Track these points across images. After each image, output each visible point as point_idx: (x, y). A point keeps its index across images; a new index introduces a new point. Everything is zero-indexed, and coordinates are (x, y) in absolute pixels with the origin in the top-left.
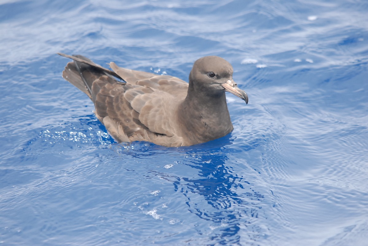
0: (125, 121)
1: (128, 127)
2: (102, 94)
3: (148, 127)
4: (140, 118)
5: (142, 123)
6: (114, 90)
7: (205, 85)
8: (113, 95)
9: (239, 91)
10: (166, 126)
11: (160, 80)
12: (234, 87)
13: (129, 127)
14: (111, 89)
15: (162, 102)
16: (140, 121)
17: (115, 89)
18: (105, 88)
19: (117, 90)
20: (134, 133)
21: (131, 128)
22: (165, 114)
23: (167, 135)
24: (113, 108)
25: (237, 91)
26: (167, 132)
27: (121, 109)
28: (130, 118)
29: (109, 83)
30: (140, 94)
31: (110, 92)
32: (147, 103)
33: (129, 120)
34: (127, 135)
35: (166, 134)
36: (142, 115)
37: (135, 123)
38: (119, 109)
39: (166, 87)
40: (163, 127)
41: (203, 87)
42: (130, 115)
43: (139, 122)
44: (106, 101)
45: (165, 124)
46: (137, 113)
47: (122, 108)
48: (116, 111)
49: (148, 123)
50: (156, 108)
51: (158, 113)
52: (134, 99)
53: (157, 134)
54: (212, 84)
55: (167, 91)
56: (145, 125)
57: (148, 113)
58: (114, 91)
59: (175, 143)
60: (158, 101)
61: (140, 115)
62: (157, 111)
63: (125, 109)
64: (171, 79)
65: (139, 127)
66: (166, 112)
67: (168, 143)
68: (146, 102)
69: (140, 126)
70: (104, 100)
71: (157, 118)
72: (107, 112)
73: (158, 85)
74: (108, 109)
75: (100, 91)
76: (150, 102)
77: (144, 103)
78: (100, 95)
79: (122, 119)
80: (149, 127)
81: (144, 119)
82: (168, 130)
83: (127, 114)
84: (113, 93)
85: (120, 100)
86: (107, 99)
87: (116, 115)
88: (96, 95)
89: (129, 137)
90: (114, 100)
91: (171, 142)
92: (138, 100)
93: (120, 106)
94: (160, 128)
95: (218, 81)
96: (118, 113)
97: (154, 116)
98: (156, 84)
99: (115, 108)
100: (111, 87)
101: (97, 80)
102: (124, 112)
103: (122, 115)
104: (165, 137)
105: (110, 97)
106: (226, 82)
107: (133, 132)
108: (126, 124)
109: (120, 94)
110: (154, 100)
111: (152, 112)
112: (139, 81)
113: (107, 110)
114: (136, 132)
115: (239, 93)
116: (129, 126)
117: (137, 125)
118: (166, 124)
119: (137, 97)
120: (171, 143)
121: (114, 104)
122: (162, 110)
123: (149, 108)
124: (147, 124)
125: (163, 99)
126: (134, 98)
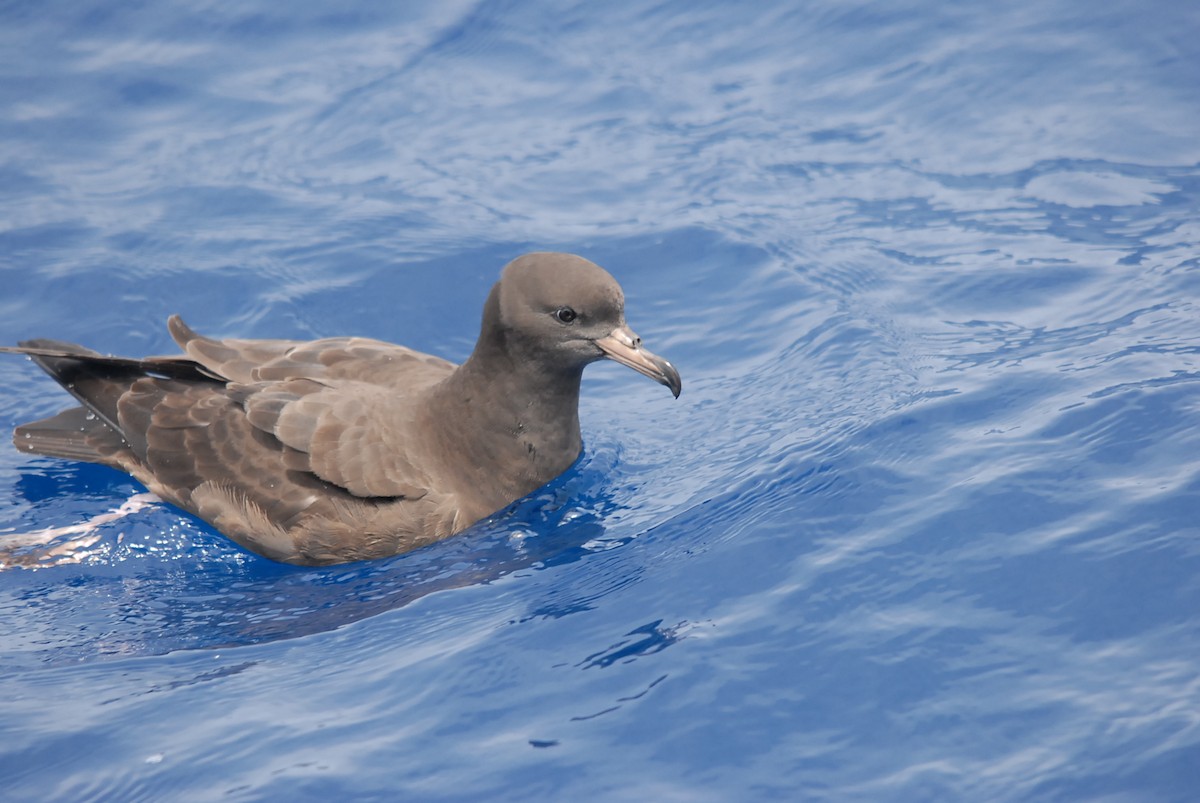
0: (262, 485)
1: (278, 501)
2: (162, 426)
3: (346, 486)
4: (313, 466)
5: (322, 478)
6: (199, 405)
7: (543, 343)
8: (205, 420)
9: (651, 360)
10: (398, 471)
11: (323, 353)
12: (634, 348)
13: (282, 500)
14: (189, 407)
15: (364, 410)
16: (316, 473)
17: (202, 403)
18: (164, 408)
19: (208, 404)
20: (302, 514)
21: (289, 503)
22: (386, 438)
23: (408, 496)
24: (215, 459)
25: (646, 361)
26: (406, 487)
27: (241, 456)
28: (275, 474)
29: (169, 393)
30: (292, 402)
31: (190, 415)
32: (321, 422)
33: (275, 481)
34: (281, 523)
35: (403, 493)
36: (319, 456)
37: (296, 487)
38: (234, 456)
39: (348, 366)
40: (390, 475)
41: (537, 349)
42: (275, 467)
43: (310, 479)
44: (185, 443)
45: (392, 465)
46: (298, 454)
47: (243, 451)
48: (227, 465)
49: (343, 475)
50: (352, 428)
51: (362, 439)
52: (279, 419)
53: (373, 500)
54: (565, 341)
55: (355, 376)
56: (335, 483)
57: (336, 446)
58: (201, 410)
59: (433, 514)
60: (351, 408)
61: (311, 459)
62: (358, 435)
63: (255, 453)
64: (349, 343)
65: (311, 494)
66: (387, 432)
67: (413, 519)
68: (319, 418)
69: (316, 491)
70: (177, 443)
71: (366, 454)
72: (197, 472)
73: (323, 368)
74: (197, 463)
75: (154, 420)
76: (330, 415)
77: (313, 422)
78: (156, 431)
79: (255, 484)
80: (350, 486)
81: (327, 465)
82: (407, 480)
83: (264, 466)
84: (203, 414)
85: (230, 430)
86: (188, 436)
87: (232, 476)
88: (144, 434)
89: (287, 528)
90: (211, 434)
91: (421, 517)
92: (292, 418)
93: (236, 447)
94: (384, 482)
95: (583, 332)
96: (236, 468)
97: (356, 450)
98: (315, 365)
99: (220, 455)
100: (185, 402)
101: (127, 394)
102: (254, 461)
103: (251, 471)
104: (402, 503)
105: (193, 428)
106: (608, 335)
107: (296, 514)
108: (269, 495)
109: (226, 412)
110: (338, 408)
111: (345, 442)
112: (259, 368)
113: (196, 467)
114: (307, 510)
115: (652, 365)
116: (279, 496)
117: (304, 490)
118: (397, 464)
119: (284, 412)
120: (422, 520)
121: (214, 444)
122: (373, 431)
123: (332, 433)
124: (341, 479)
125: (363, 399)
126: (278, 416)
